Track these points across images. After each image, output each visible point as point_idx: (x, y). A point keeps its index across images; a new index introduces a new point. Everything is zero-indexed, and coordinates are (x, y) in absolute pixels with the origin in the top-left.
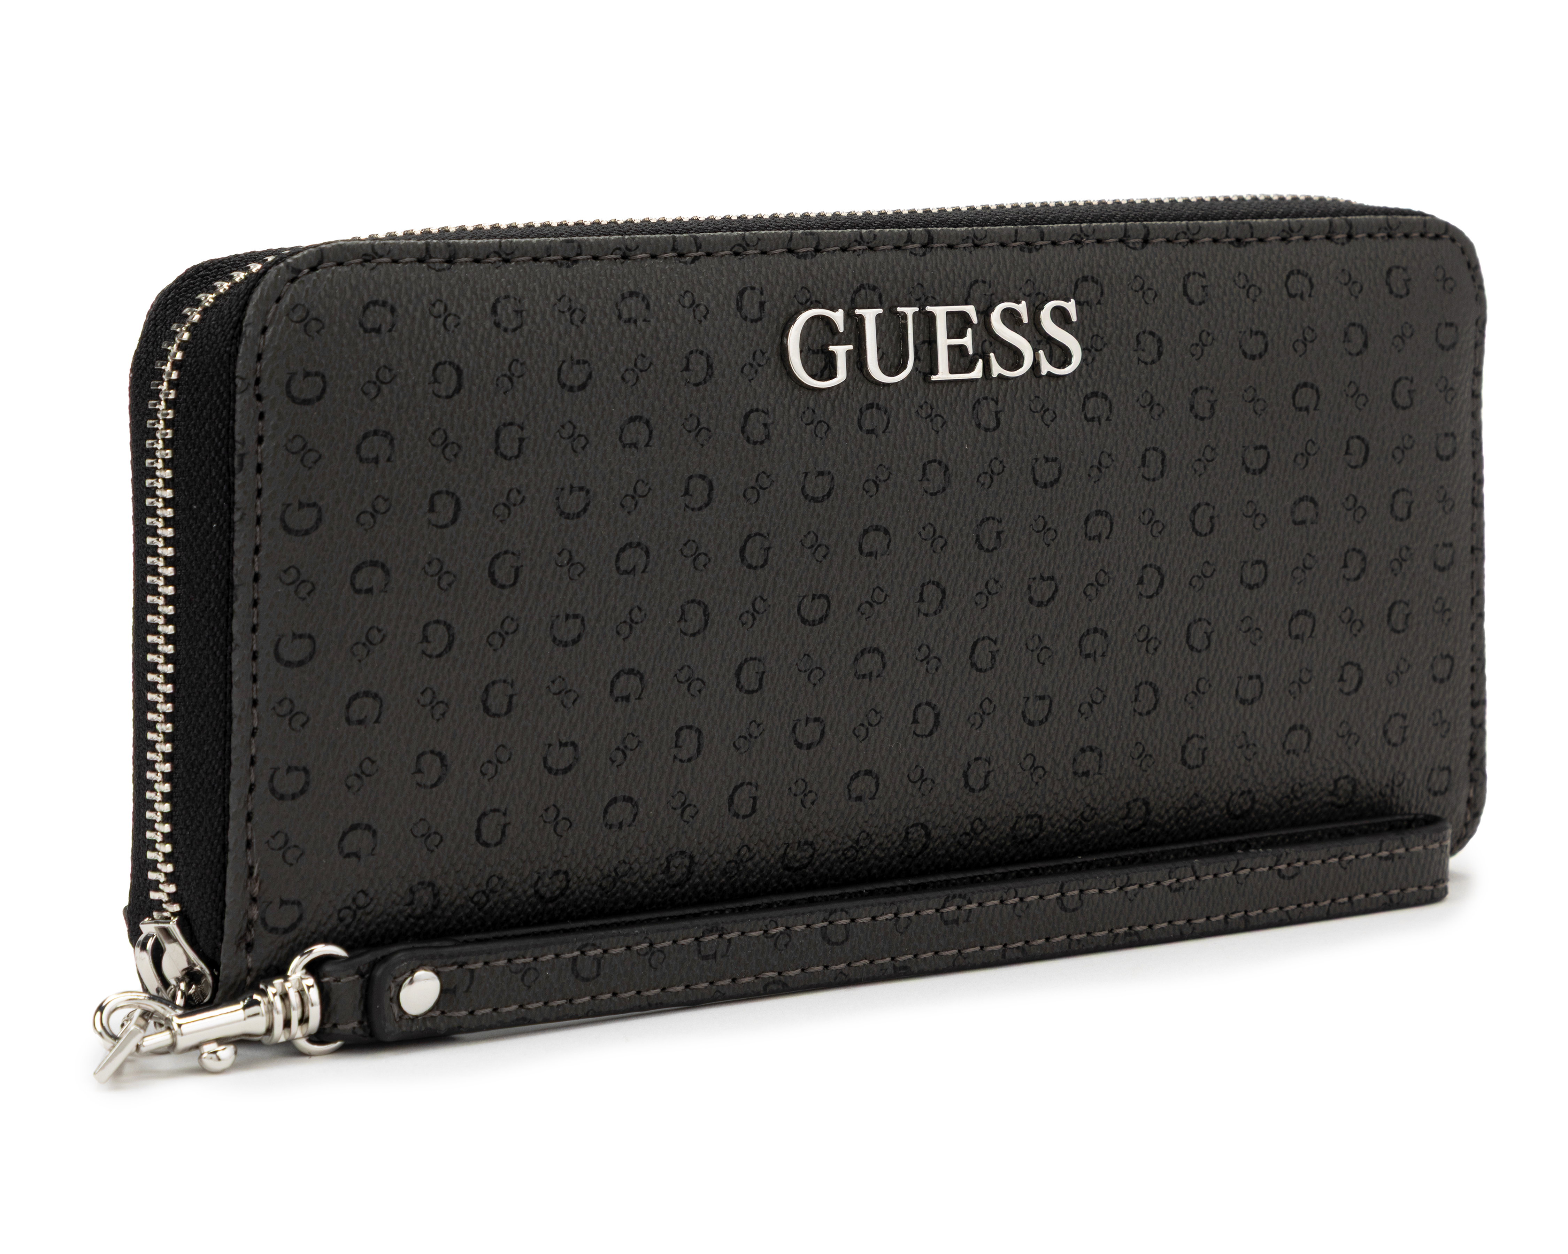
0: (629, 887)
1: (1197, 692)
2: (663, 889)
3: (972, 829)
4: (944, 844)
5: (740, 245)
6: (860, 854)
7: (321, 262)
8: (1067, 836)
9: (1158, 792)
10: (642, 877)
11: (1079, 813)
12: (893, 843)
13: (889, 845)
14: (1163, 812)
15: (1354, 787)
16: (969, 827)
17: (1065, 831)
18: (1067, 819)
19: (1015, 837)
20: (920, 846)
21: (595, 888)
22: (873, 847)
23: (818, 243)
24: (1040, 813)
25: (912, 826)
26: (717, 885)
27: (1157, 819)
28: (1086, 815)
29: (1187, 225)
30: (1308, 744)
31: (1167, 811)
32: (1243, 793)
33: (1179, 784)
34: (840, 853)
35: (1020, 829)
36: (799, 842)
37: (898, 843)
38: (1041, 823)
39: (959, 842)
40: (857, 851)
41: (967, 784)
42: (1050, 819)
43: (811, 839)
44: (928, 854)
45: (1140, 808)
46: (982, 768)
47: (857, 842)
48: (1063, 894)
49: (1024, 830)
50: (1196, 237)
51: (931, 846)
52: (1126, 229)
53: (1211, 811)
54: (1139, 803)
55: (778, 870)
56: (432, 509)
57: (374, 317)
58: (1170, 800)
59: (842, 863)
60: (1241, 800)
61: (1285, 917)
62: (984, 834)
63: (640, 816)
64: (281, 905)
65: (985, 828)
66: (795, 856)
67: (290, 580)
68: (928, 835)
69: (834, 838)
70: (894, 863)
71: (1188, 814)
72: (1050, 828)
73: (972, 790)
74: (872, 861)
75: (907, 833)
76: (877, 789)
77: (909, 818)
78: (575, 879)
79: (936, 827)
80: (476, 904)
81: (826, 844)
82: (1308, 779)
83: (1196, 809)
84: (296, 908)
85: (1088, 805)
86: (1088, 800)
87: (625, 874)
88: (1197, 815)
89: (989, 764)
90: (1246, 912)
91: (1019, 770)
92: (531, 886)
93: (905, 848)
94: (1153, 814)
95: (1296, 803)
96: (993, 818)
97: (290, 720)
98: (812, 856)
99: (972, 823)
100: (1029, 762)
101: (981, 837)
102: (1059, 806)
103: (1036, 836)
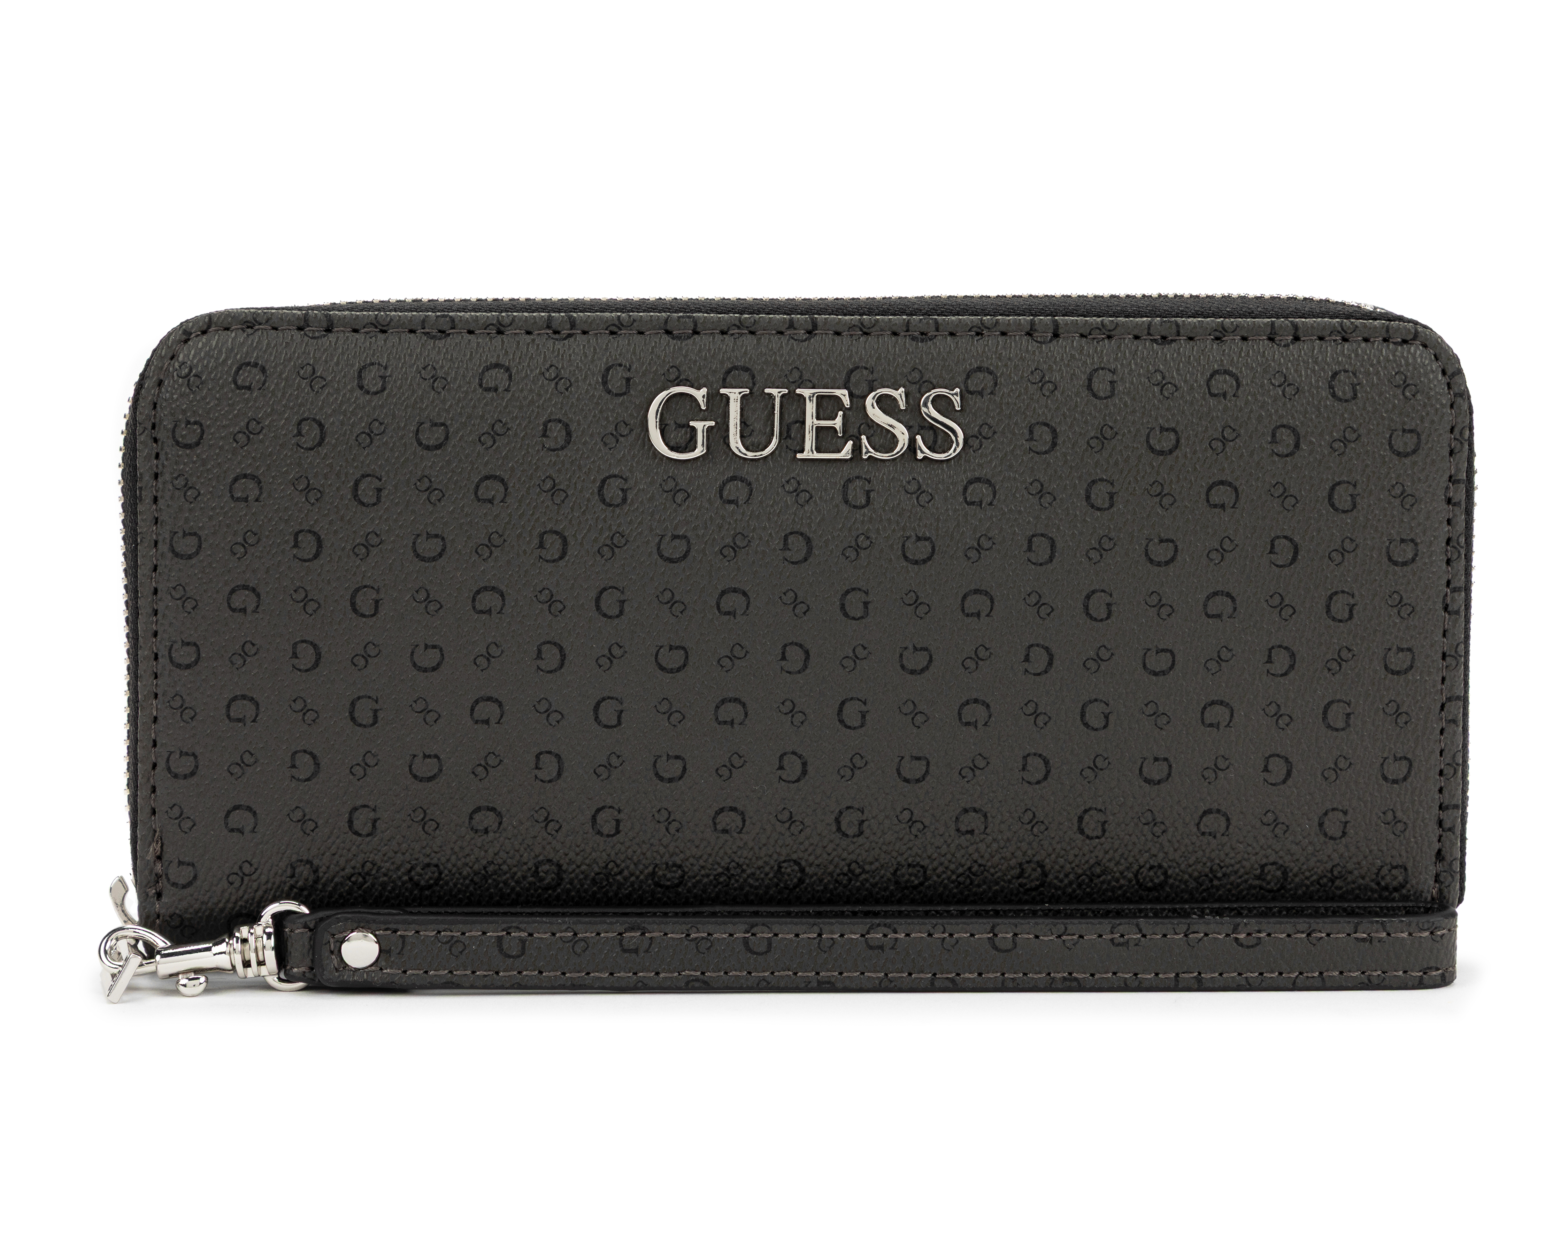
0: (501, 885)
1: (1094, 768)
2: (536, 890)
3: (849, 870)
4: (821, 881)
5: (614, 325)
6: (733, 881)
7: (209, 327)
8: (957, 887)
9: (1053, 856)
10: (513, 878)
11: (966, 867)
12: (767, 874)
13: (762, 876)
14: (1061, 876)
15: (1285, 873)
16: (846, 868)
17: (953, 882)
18: (953, 872)
19: (897, 883)
20: (795, 880)
21: (467, 882)
22: (745, 876)
23: (696, 325)
24: (922, 863)
25: (784, 862)
26: (590, 893)
27: (1055, 881)
28: (974, 870)
29: (1102, 322)
30: (1228, 828)
31: (1067, 876)
32: (1152, 868)
33: (1076, 851)
34: (712, 877)
35: (903, 875)
36: (667, 864)
37: (771, 875)
38: (925, 872)
39: (836, 881)
40: (729, 878)
41: (839, 829)
42: (935, 870)
43: (679, 862)
44: (806, 888)
45: (1034, 870)
46: (855, 816)
47: (728, 869)
48: (995, 935)
49: (907, 877)
50: (1112, 333)
51: (807, 881)
52: (1032, 323)
53: (1117, 881)
54: (1033, 865)
55: (649, 886)
56: (296, 545)
57: (247, 376)
58: (1068, 866)
59: (715, 887)
60: (1152, 873)
61: (1244, 983)
62: (864, 876)
63: (504, 825)
64: (179, 865)
65: (864, 871)
66: (664, 875)
67: (178, 596)
68: (802, 870)
69: (701, 862)
70: (771, 892)
71: (1091, 880)
72: (935, 878)
73: (845, 835)
74: (747, 888)
75: (780, 867)
76: (744, 825)
77: (779, 854)
78: (446, 872)
79: (811, 865)
80: (354, 883)
81: (696, 868)
82: (1228, 861)
83: (1099, 876)
84: (191, 868)
85: (976, 862)
86: (976, 856)
87: (495, 872)
88: (1103, 882)
89: (863, 813)
90: (1200, 973)
91: (896, 821)
92: (404, 874)
93: (780, 880)
94: (1051, 877)
95: (1216, 882)
96: (871, 863)
97: (182, 713)
98: (682, 877)
99: (849, 865)
100: (906, 815)
101: (861, 879)
102: (943, 859)
103: (921, 884)
